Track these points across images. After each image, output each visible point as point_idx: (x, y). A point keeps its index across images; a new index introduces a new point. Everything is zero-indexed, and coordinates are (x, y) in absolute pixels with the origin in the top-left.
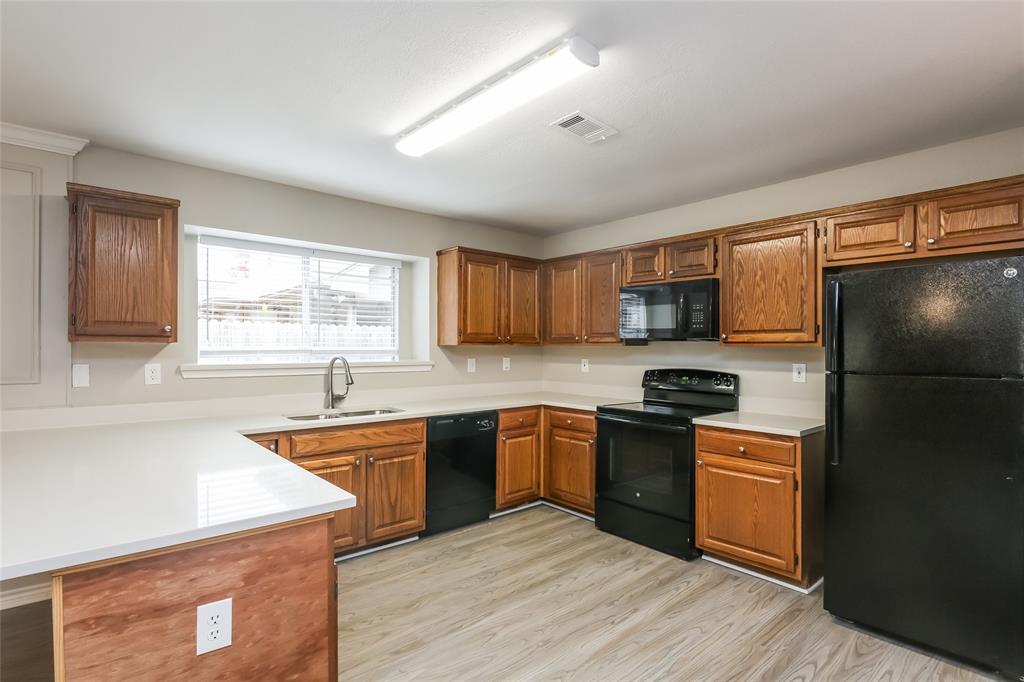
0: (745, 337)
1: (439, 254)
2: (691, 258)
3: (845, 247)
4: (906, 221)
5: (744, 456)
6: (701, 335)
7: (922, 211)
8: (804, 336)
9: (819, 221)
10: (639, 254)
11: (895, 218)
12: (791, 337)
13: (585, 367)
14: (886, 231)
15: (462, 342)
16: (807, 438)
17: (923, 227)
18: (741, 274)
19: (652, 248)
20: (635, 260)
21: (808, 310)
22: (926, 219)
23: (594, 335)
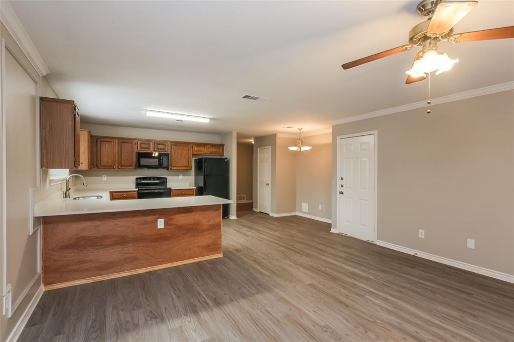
0: (175, 168)
2: (161, 147)
3: (196, 151)
6: (164, 168)
9: (191, 144)
10: (143, 142)
12: (186, 168)
14: (203, 149)
18: (175, 153)
20: (141, 144)
23: (122, 166)
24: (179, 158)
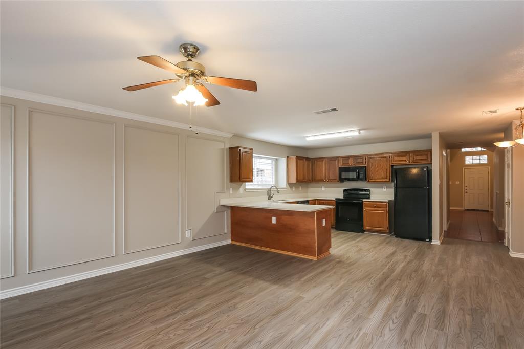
0: (373, 180)
1: (288, 157)
2: (359, 161)
3: (396, 161)
4: (407, 156)
5: (375, 207)
6: (362, 180)
7: (411, 154)
8: (387, 180)
9: (390, 155)
10: (344, 159)
11: (405, 156)
12: (384, 180)
13: (323, 189)
14: (404, 158)
15: (297, 182)
16: (389, 202)
17: (411, 158)
18: (372, 166)
19: (348, 157)
20: (343, 160)
21: (388, 174)
22: (411, 156)
23: (330, 180)
24: (376, 170)
